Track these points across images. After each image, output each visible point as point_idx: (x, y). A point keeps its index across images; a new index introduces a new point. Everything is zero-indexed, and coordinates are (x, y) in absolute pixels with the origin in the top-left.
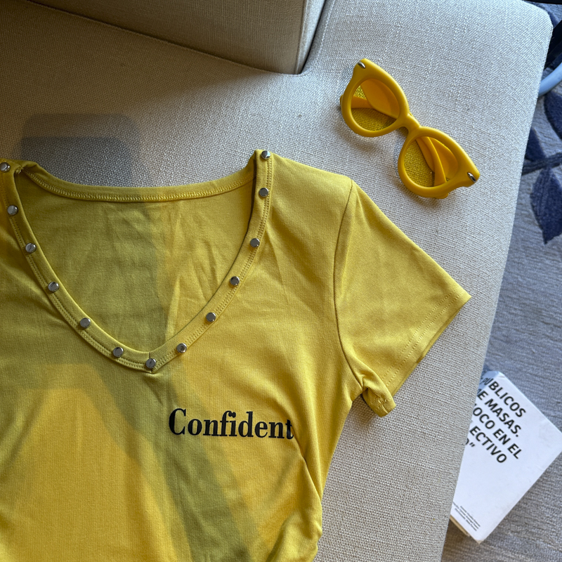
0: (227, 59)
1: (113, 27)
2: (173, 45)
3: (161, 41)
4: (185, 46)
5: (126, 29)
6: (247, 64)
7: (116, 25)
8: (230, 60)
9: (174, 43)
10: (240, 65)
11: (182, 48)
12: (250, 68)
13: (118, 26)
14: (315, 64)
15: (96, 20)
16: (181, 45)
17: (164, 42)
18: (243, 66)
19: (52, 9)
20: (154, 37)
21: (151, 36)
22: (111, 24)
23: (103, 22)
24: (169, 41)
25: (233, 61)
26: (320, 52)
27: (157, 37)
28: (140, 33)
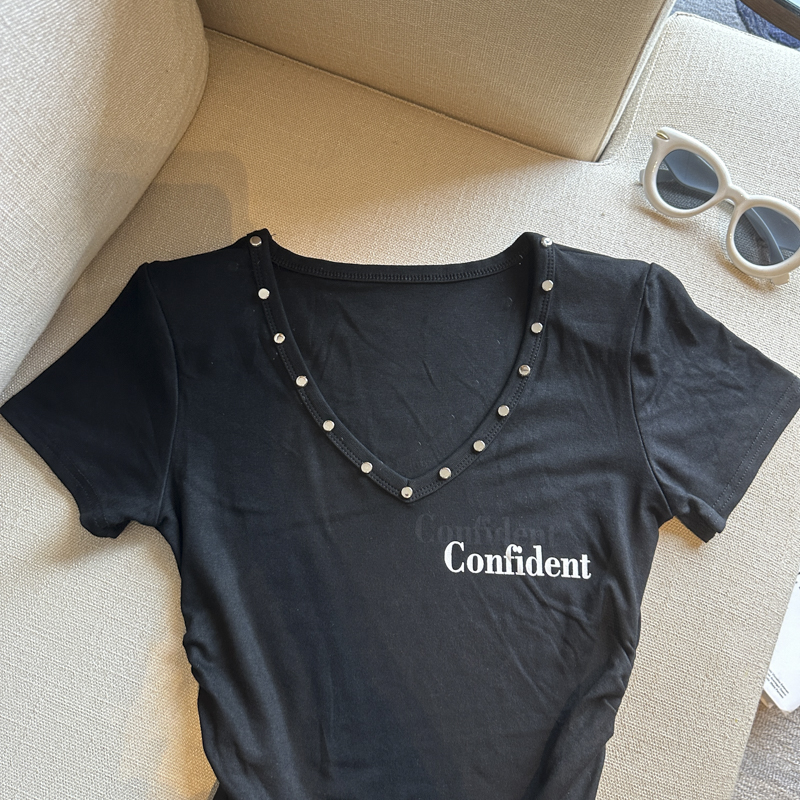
2: (451, 119)
6: (538, 148)
10: (530, 148)
12: (542, 152)
14: (623, 150)
16: (459, 119)
18: (534, 149)
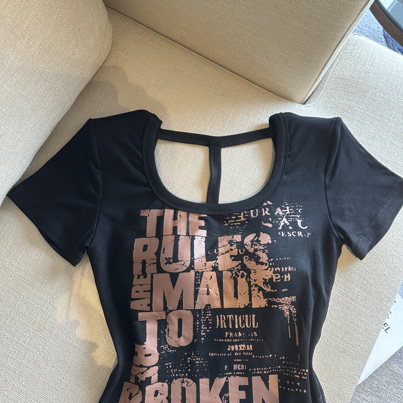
1: (197, 55)
2: (231, 73)
3: (224, 69)
5: (205, 57)
7: (199, 54)
9: (233, 72)
10: (270, 93)
11: (236, 76)
12: (276, 96)
13: (200, 55)
14: (318, 100)
16: (235, 73)
18: (272, 94)
19: (163, 37)
20: (220, 65)
23: (191, 50)
26: (321, 93)
28: (212, 61)
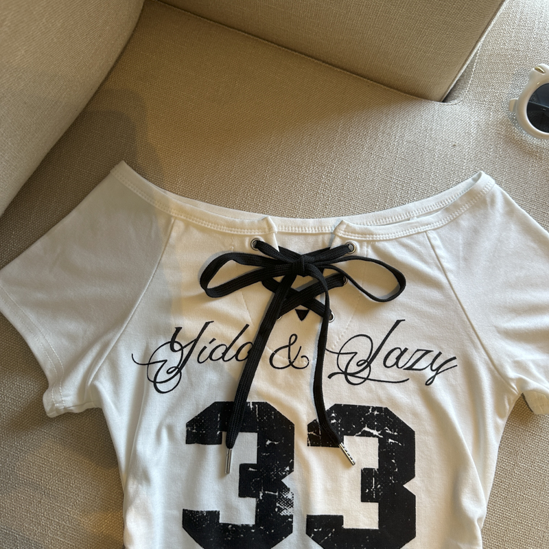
0: (379, 83)
4: (338, 67)
6: (397, 89)
8: (382, 84)
10: (392, 90)
11: (335, 69)
14: (466, 93)
15: (252, 35)
16: (334, 66)
17: (319, 62)
18: (395, 91)
21: (306, 55)
22: (267, 41)
24: (323, 62)
25: (384, 85)
26: (470, 82)
27: (312, 57)
